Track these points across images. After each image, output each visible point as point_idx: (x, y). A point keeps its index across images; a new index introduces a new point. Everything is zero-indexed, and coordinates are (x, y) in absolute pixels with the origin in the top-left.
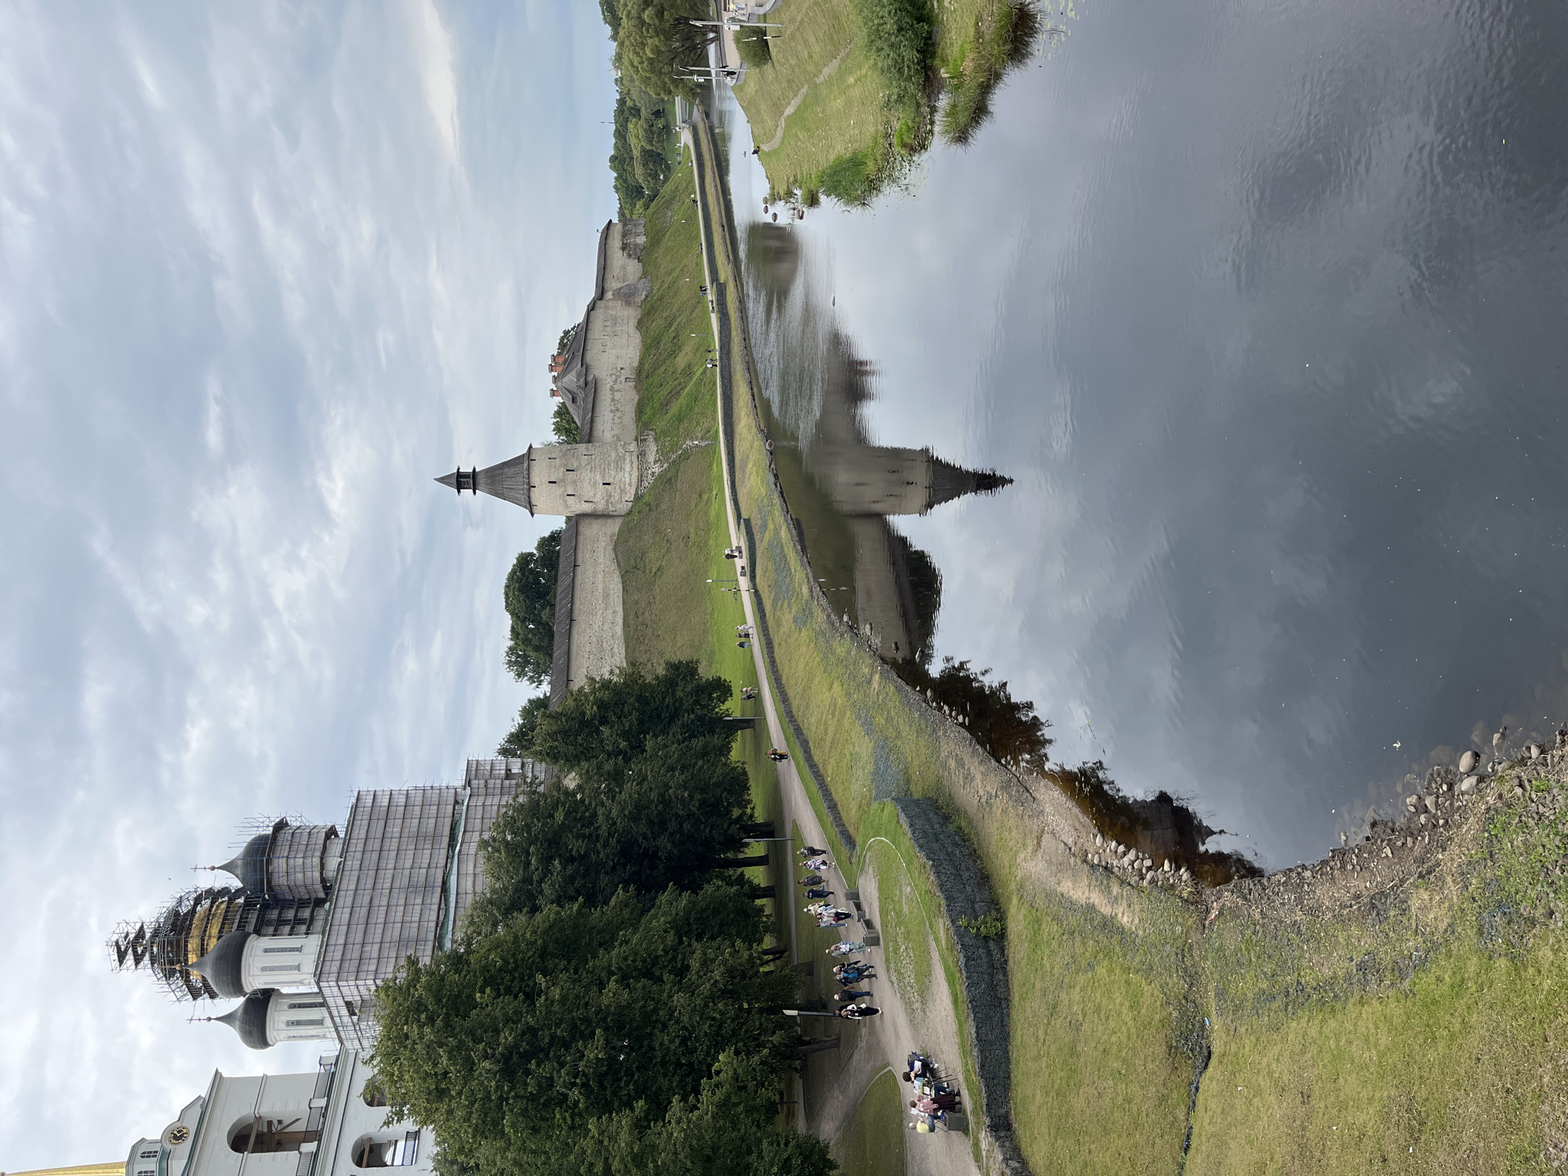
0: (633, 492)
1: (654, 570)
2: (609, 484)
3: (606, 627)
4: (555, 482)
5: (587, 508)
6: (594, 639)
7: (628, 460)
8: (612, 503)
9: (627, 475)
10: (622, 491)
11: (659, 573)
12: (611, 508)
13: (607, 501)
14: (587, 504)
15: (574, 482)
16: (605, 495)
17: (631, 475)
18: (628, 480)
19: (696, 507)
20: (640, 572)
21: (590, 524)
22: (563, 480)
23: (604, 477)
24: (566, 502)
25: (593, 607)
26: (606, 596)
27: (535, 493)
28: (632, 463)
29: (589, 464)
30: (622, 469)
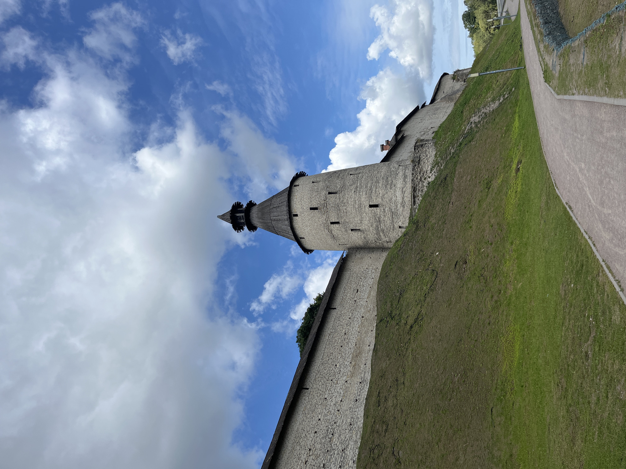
0: (407, 214)
1: (411, 321)
2: (376, 206)
3: (345, 406)
4: (316, 209)
5: (356, 239)
6: (323, 426)
7: (401, 174)
8: (383, 231)
9: (399, 193)
10: (394, 214)
11: (416, 328)
12: (384, 239)
13: (377, 228)
14: (355, 234)
15: (337, 207)
16: (373, 220)
17: (403, 192)
18: (399, 199)
19: (480, 206)
20: (393, 323)
21: (362, 258)
22: (325, 205)
23: (370, 197)
24: (330, 231)
25: (337, 370)
26: (357, 355)
27: (298, 223)
28: (405, 177)
29: (354, 183)
30: (393, 185)
